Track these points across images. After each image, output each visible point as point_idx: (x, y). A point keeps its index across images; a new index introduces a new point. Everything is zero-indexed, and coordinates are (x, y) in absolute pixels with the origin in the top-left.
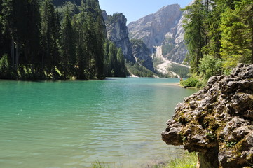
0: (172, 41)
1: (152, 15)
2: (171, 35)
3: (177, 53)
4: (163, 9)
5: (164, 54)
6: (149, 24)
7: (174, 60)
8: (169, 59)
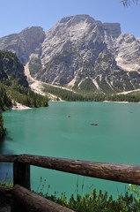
0: (38, 61)
1: (15, 35)
2: (37, 56)
3: (46, 73)
4: (27, 29)
5: (32, 74)
6: (14, 42)
7: (43, 80)
8: (38, 78)
